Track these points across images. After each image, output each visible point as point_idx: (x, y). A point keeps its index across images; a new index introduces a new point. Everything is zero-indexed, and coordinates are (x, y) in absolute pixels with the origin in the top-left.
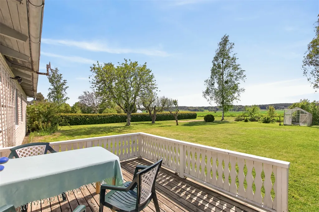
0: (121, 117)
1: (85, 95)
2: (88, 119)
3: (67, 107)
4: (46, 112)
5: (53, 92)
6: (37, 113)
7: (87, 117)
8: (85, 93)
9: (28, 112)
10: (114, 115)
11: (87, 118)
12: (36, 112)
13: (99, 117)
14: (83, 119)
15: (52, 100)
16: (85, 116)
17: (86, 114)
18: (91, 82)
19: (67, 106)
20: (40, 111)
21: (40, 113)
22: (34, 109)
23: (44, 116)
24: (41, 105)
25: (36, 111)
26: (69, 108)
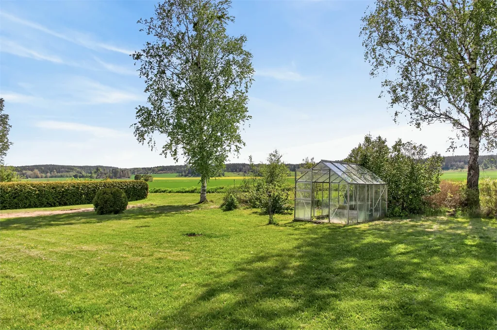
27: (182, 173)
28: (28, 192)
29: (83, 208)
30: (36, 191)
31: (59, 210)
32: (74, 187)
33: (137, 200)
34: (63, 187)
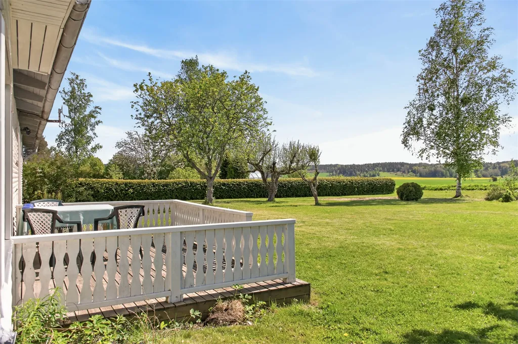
0: (202, 186)
1: (129, 140)
2: (131, 190)
3: (95, 165)
4: (54, 175)
5: (67, 132)
6: (40, 176)
7: (130, 187)
8: (130, 134)
9: (25, 175)
10: (186, 182)
11: (129, 189)
12: (38, 175)
13: (154, 187)
14: (122, 190)
15: (63, 149)
16: (126, 184)
17: (129, 181)
18: (135, 116)
19: (95, 163)
20: (44, 173)
21: (45, 176)
22: (36, 170)
23: (51, 181)
24: (47, 162)
25: (39, 173)
26: (100, 169)
27: (332, 172)
28: (326, 185)
29: (368, 197)
30: (329, 184)
31: (347, 198)
32: (350, 182)
33: (388, 194)
34: (344, 182)
